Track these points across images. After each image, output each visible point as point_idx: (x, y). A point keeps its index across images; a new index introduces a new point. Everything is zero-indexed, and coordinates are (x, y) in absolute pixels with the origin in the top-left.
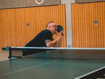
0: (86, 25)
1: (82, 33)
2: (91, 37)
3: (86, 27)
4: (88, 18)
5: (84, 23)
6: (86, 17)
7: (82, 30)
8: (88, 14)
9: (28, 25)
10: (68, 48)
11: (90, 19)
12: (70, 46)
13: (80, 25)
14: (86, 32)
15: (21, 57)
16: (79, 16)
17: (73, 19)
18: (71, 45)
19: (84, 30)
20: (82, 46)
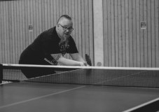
0: (127, 29)
1: (120, 41)
3: (127, 32)
4: (130, 17)
5: (123, 26)
6: (127, 15)
7: (120, 38)
8: (130, 11)
9: (30, 28)
10: (96, 67)
11: (134, 19)
12: (99, 64)
13: (116, 30)
14: (127, 41)
15: (18, 81)
16: (116, 15)
17: (106, 19)
18: (102, 63)
19: (124, 37)
20: (121, 64)
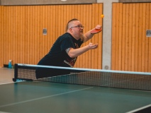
0: (133, 36)
1: (127, 47)
2: (140, 55)
3: (133, 39)
4: (137, 25)
5: (130, 34)
6: (134, 24)
7: (127, 45)
8: (137, 20)
9: (44, 31)
10: (103, 70)
11: (140, 28)
12: (107, 68)
13: (124, 36)
14: (133, 47)
15: (31, 80)
16: (124, 23)
17: (114, 27)
18: (109, 66)
19: (130, 43)
20: (126, 68)
